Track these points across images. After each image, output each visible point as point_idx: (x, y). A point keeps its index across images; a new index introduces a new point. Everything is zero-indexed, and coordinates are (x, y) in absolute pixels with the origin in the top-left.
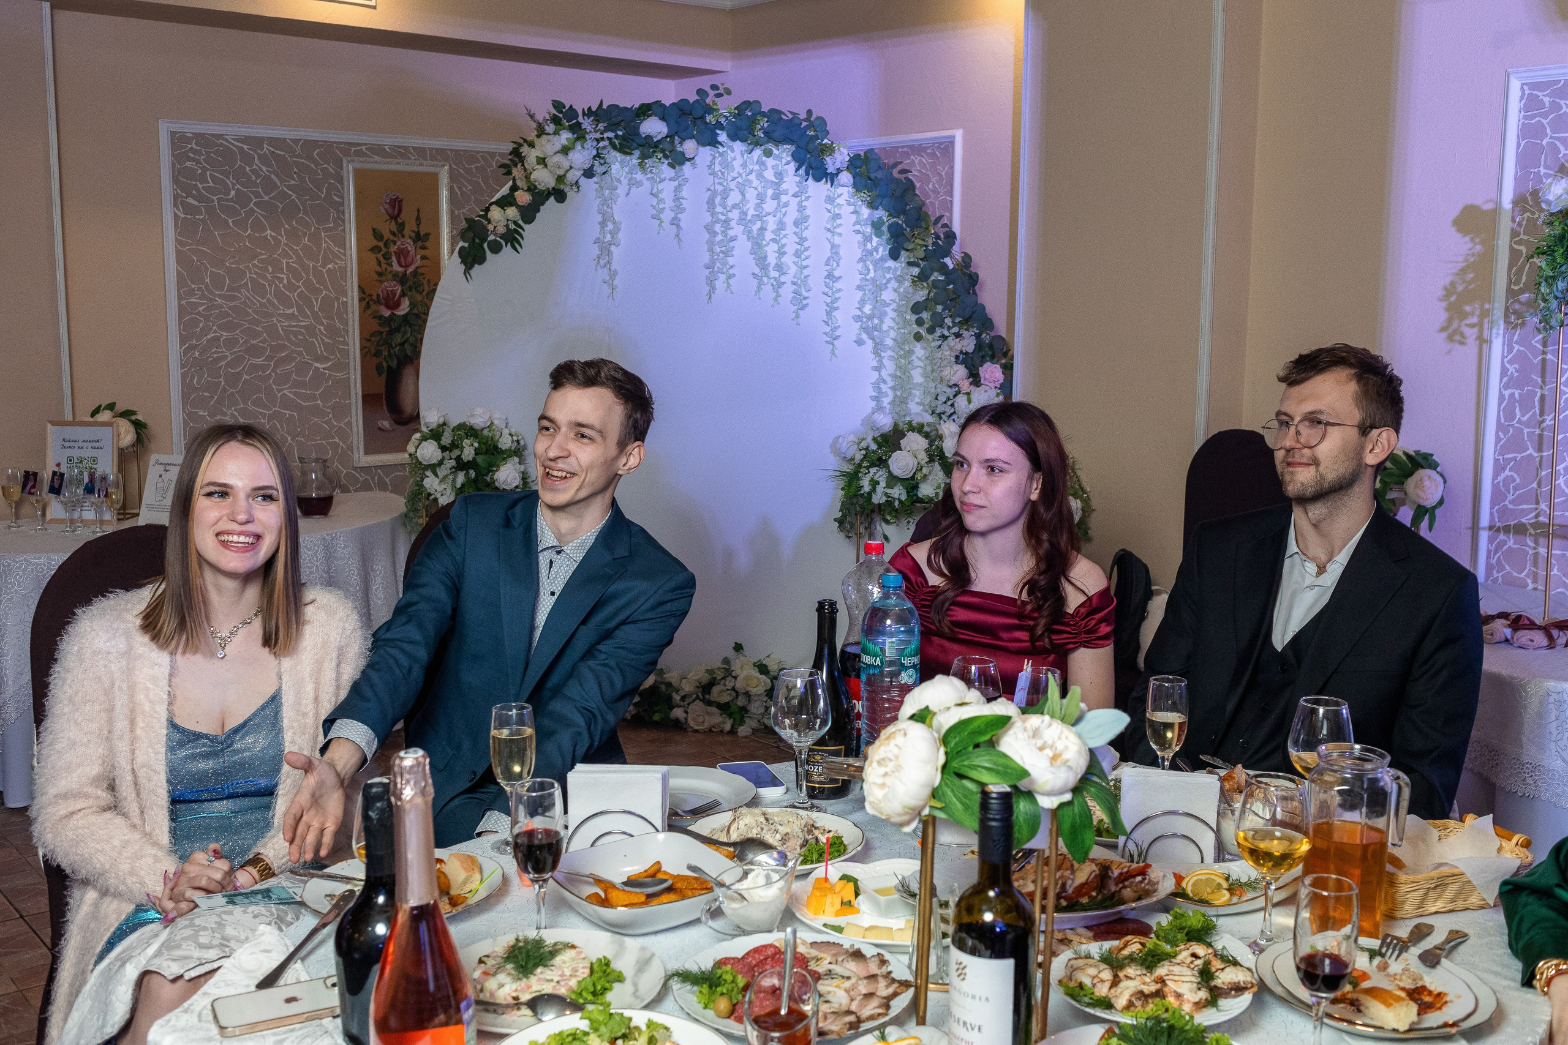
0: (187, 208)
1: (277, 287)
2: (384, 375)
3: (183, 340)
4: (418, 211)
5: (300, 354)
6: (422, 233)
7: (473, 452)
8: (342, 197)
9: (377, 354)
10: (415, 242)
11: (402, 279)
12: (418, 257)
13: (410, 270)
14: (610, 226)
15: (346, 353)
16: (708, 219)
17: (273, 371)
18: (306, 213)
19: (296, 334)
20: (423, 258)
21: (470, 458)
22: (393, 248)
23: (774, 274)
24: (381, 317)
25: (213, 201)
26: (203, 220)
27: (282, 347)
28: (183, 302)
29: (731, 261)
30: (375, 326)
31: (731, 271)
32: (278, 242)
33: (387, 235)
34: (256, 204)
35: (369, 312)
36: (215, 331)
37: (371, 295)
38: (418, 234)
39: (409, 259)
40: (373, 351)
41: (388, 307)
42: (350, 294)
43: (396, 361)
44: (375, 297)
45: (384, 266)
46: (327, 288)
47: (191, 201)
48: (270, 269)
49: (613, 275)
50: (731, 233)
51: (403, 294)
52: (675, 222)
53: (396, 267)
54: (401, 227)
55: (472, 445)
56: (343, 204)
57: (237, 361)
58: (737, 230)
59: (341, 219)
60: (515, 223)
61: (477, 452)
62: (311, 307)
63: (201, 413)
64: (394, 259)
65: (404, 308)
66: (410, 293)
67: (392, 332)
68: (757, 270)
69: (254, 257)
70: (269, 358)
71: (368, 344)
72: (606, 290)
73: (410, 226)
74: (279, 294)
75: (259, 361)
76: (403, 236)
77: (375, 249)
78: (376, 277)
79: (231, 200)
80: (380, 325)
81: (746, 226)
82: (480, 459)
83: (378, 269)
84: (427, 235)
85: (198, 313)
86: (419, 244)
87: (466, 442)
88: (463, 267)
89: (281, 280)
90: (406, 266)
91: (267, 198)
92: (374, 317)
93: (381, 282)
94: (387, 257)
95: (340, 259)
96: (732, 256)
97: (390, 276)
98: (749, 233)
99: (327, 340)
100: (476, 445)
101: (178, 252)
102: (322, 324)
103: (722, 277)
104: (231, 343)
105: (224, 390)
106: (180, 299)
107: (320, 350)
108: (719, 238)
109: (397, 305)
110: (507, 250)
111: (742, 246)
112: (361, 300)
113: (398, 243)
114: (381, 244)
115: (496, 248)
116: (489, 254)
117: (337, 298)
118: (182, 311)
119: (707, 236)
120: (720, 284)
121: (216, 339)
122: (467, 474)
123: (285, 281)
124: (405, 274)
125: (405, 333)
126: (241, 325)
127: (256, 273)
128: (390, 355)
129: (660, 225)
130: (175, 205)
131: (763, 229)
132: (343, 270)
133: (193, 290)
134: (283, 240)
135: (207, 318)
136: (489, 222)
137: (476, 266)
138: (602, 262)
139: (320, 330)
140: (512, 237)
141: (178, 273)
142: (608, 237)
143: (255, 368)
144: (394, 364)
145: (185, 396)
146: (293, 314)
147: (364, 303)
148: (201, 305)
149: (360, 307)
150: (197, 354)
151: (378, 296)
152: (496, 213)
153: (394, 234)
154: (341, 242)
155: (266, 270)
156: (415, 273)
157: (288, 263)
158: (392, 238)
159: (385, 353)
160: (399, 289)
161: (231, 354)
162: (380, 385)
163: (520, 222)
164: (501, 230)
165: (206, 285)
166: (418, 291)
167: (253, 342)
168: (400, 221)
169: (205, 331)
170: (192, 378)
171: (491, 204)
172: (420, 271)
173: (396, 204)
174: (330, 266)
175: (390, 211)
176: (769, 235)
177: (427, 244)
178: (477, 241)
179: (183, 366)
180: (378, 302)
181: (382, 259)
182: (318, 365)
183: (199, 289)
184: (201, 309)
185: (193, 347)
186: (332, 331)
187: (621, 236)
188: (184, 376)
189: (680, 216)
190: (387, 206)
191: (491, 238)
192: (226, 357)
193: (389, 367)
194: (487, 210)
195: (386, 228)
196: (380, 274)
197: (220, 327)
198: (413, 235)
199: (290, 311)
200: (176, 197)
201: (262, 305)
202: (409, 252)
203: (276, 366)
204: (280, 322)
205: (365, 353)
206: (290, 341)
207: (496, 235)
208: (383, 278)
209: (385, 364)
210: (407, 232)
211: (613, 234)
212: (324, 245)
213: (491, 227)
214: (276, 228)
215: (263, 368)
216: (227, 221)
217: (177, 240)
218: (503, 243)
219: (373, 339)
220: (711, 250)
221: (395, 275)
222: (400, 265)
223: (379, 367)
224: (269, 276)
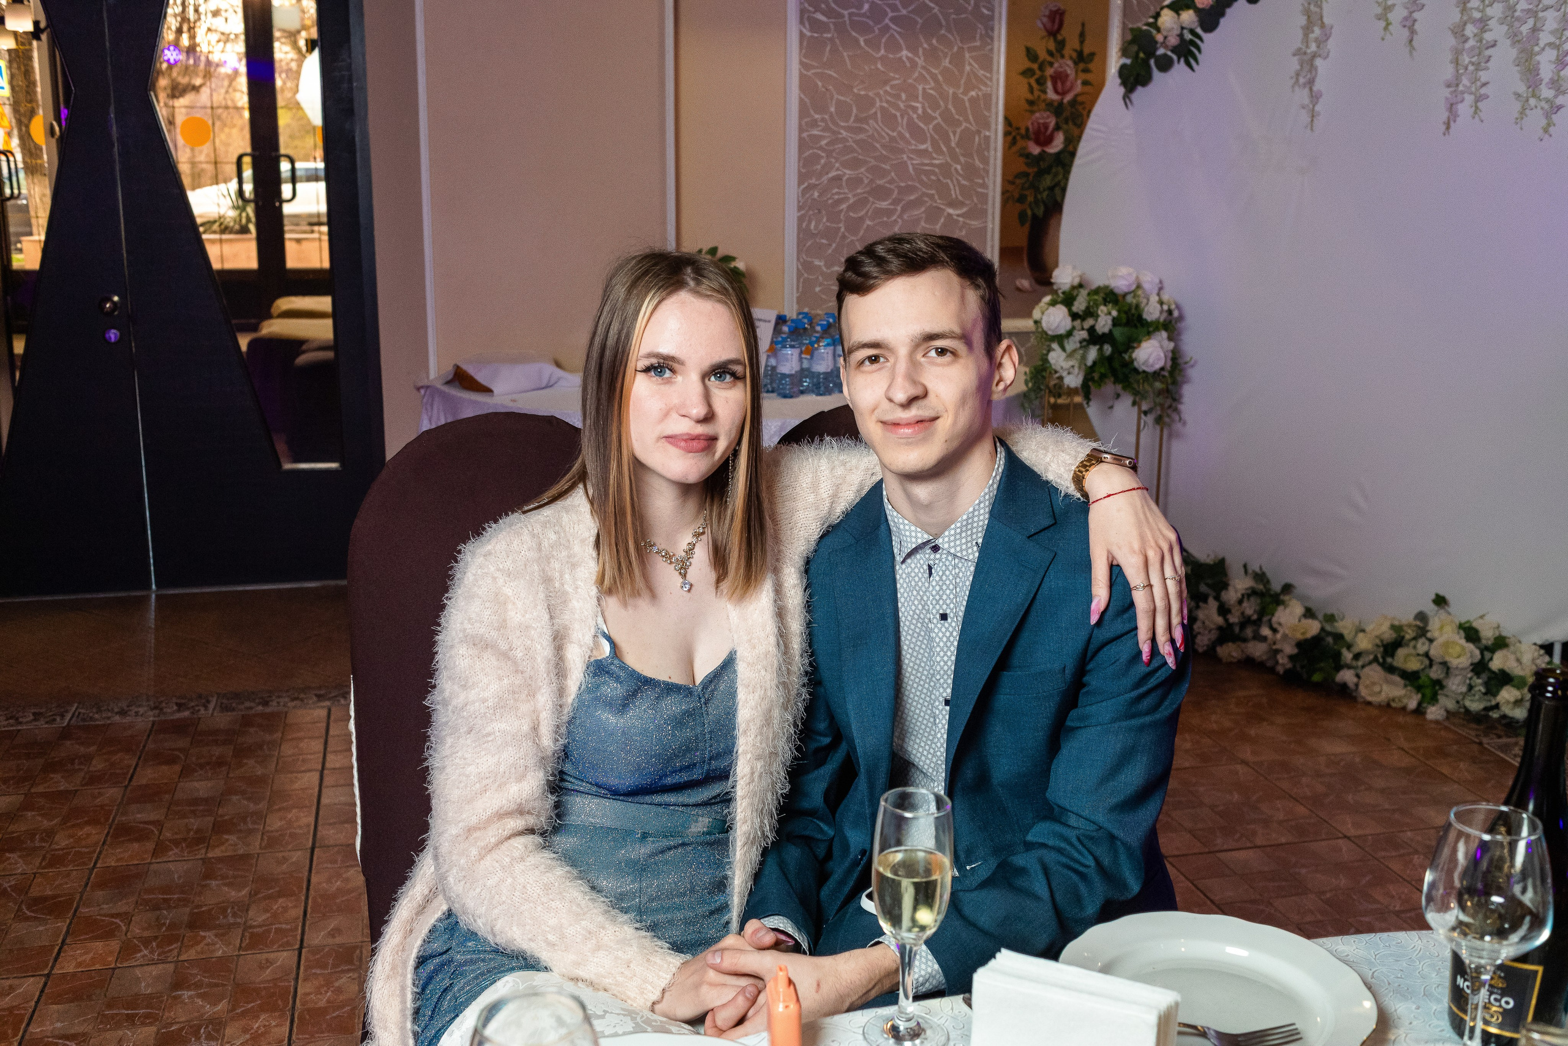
0: (815, 25)
1: (910, 119)
2: (1028, 225)
3: (802, 178)
4: (1083, 25)
5: (931, 197)
6: (1086, 51)
7: (1110, 322)
8: (992, 10)
9: (1022, 199)
10: (1076, 63)
11: (1057, 109)
12: (1079, 82)
13: (1068, 98)
14: (1317, 31)
15: (984, 198)
16: (1455, 16)
17: (900, 216)
18: (949, 30)
19: (927, 173)
20: (1085, 83)
21: (1106, 330)
22: (1050, 71)
23: (1546, 92)
24: (1028, 156)
25: (843, 16)
26: (831, 40)
27: (911, 189)
28: (805, 135)
29: (1484, 76)
30: (1020, 166)
31: (1483, 91)
32: (914, 65)
33: (1043, 55)
34: (892, 19)
35: (1015, 149)
36: (838, 169)
37: (1018, 129)
38: (1080, 54)
39: (1068, 84)
40: (1016, 195)
41: (1038, 142)
42: (993, 126)
43: (1042, 208)
44: (1023, 131)
45: (1037, 93)
46: (967, 120)
47: (820, 16)
48: (904, 96)
49: (1315, 97)
50: (1488, 37)
51: (1058, 128)
52: (1410, 24)
53: (1051, 95)
54: (1061, 45)
55: (1110, 313)
56: (992, 18)
57: (861, 202)
58: (1497, 31)
59: (989, 36)
60: (1192, 32)
61: (1116, 322)
62: (947, 141)
63: (817, 262)
64: (1049, 84)
65: (1058, 144)
66: (1065, 126)
67: (1041, 173)
68: (1522, 88)
69: (886, 83)
70: (896, 202)
71: (1010, 188)
72: (1305, 117)
73: (1073, 43)
74: (912, 127)
75: (884, 205)
76: (1063, 56)
77: (1027, 73)
78: (1027, 107)
79: (864, 15)
80: (1027, 164)
81: (1511, 26)
82: (1118, 333)
83: (1030, 97)
84: (1092, 54)
85: (821, 148)
86: (1082, 66)
87: (1102, 309)
88: (1122, 90)
89: (915, 109)
90: (1063, 94)
91: (904, 12)
92: (1021, 155)
93: (1032, 112)
94: (1041, 82)
95: (986, 85)
96: (1487, 69)
97: (1043, 105)
98: (1515, 37)
99: (964, 182)
100: (1115, 313)
101: (802, 76)
102: (959, 162)
103: (1469, 99)
104: (855, 182)
105: (844, 237)
106: (801, 130)
107: (955, 193)
108: (1471, 43)
109: (1049, 140)
110: (1179, 68)
111: (1504, 55)
112: (1006, 134)
113: (1056, 65)
114: (1035, 66)
115: (1165, 65)
116: (1156, 73)
117: (979, 132)
118: (802, 145)
119: (1452, 41)
120: (1464, 109)
121: (838, 178)
122: (1100, 350)
123: (920, 111)
124: (1061, 104)
125: (1056, 175)
126: (866, 162)
127: (888, 102)
128: (1036, 202)
129: (1386, 28)
130: (802, 22)
131: (1535, 30)
132: (988, 98)
133: (816, 121)
134: (920, 62)
135: (829, 154)
136: (1158, 30)
137: (1140, 90)
138: (1302, 80)
139: (956, 169)
140: (1187, 51)
141: (801, 100)
142: (1313, 47)
143: (879, 212)
144: (1040, 212)
145: (800, 243)
146: (926, 150)
147: (1010, 138)
148: (823, 137)
149: (1005, 142)
150: (816, 194)
151: (1027, 129)
152: (1167, 18)
153: (1051, 54)
154: (987, 63)
155: (898, 97)
156: (1074, 103)
157: (924, 89)
158: (1049, 59)
159: (1030, 199)
160: (1052, 122)
161: (854, 196)
162: (1021, 237)
163: (1199, 31)
164: (1173, 41)
165: (831, 113)
166: (1075, 124)
167: (880, 182)
168: (1059, 37)
169: (827, 168)
170: (810, 222)
171: (1162, 8)
172: (1080, 99)
173: (1057, 19)
174: (973, 93)
175: (1049, 25)
176: (1545, 38)
177: (1091, 66)
178: (1142, 55)
179: (800, 208)
180: (1026, 137)
181: (1035, 85)
182: (951, 211)
183: (823, 120)
184: (823, 143)
185: (811, 187)
186: (971, 172)
187: (1331, 44)
188: (801, 220)
189: (1416, 15)
190: (1045, 20)
191: (1161, 51)
192: (847, 199)
193: (1034, 216)
194: (1157, 16)
195: (1043, 46)
196: (1031, 103)
197: (845, 165)
198: (1074, 55)
199: (923, 147)
200: (802, 12)
201: (892, 139)
202: (1067, 76)
203: (904, 210)
204: (912, 159)
205: (1007, 198)
206: (921, 182)
207: (1166, 47)
208: (1035, 108)
209: (1029, 212)
210: (1067, 51)
211: (1320, 43)
212: (968, 68)
213: (1159, 38)
214: (913, 49)
215: (889, 212)
216: (857, 41)
217: (801, 63)
218: (1175, 57)
219: (1018, 181)
220: (1456, 62)
221: (1050, 104)
222: (1056, 91)
223: (1022, 217)
224: (902, 105)
